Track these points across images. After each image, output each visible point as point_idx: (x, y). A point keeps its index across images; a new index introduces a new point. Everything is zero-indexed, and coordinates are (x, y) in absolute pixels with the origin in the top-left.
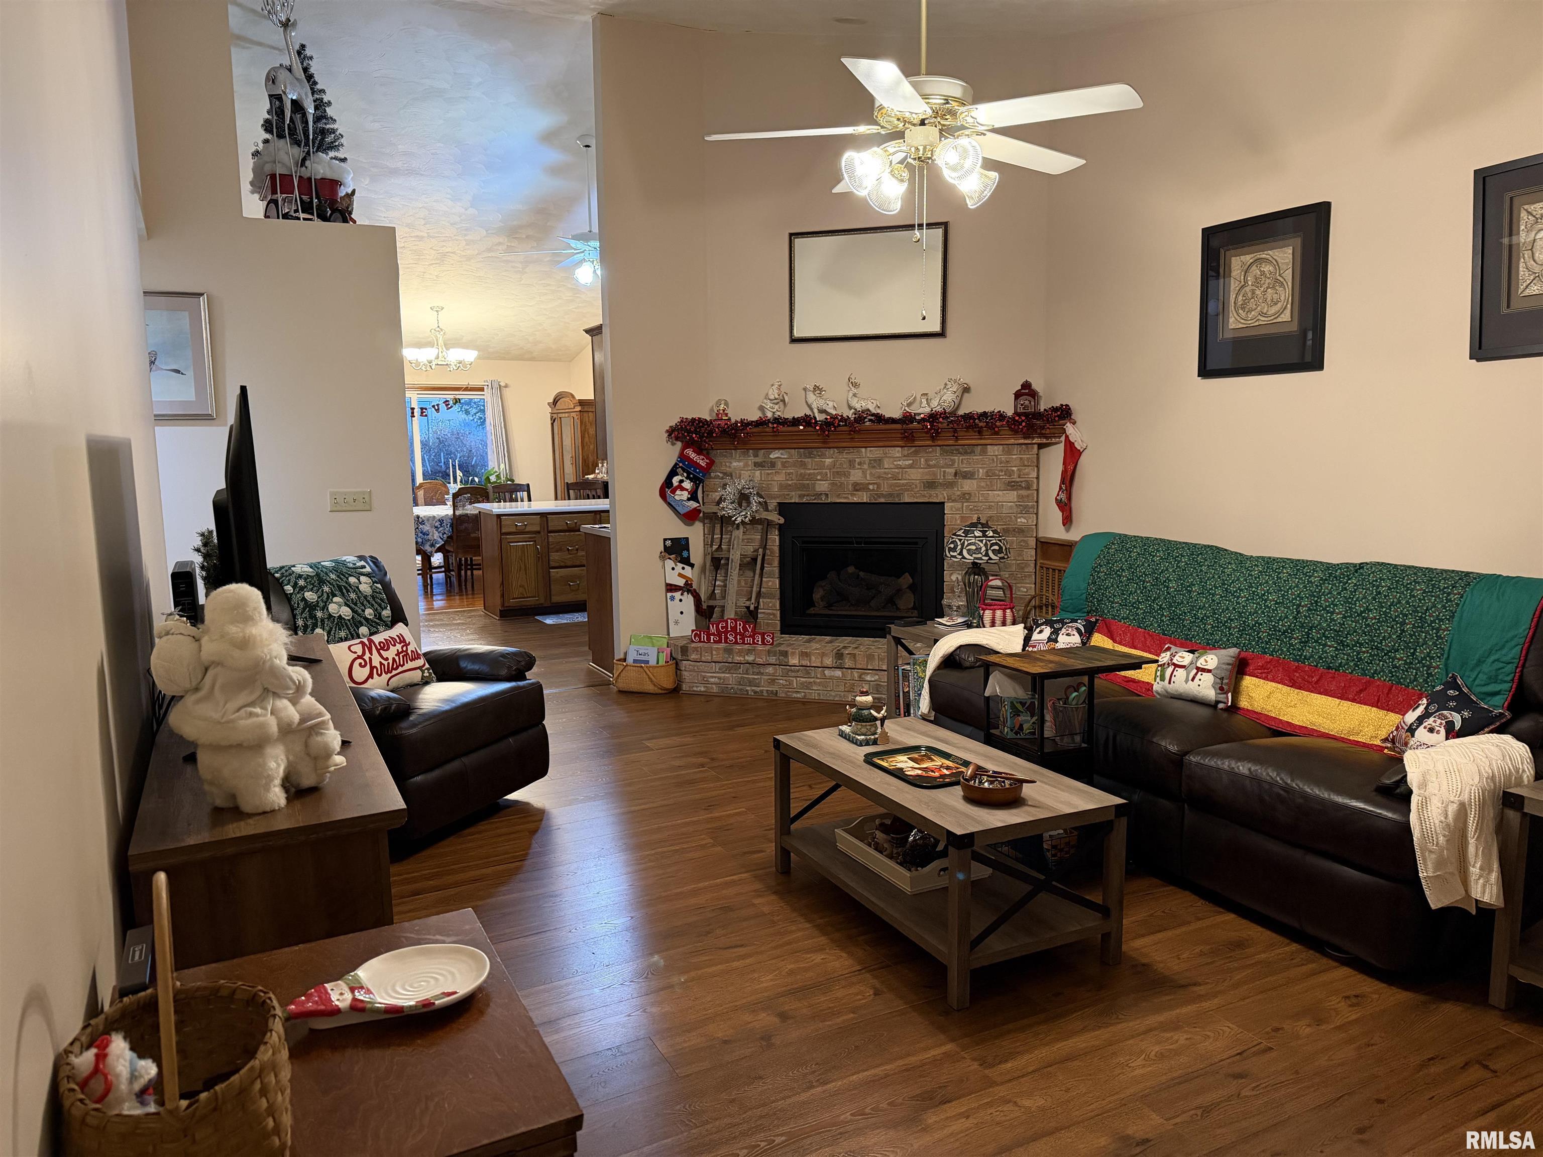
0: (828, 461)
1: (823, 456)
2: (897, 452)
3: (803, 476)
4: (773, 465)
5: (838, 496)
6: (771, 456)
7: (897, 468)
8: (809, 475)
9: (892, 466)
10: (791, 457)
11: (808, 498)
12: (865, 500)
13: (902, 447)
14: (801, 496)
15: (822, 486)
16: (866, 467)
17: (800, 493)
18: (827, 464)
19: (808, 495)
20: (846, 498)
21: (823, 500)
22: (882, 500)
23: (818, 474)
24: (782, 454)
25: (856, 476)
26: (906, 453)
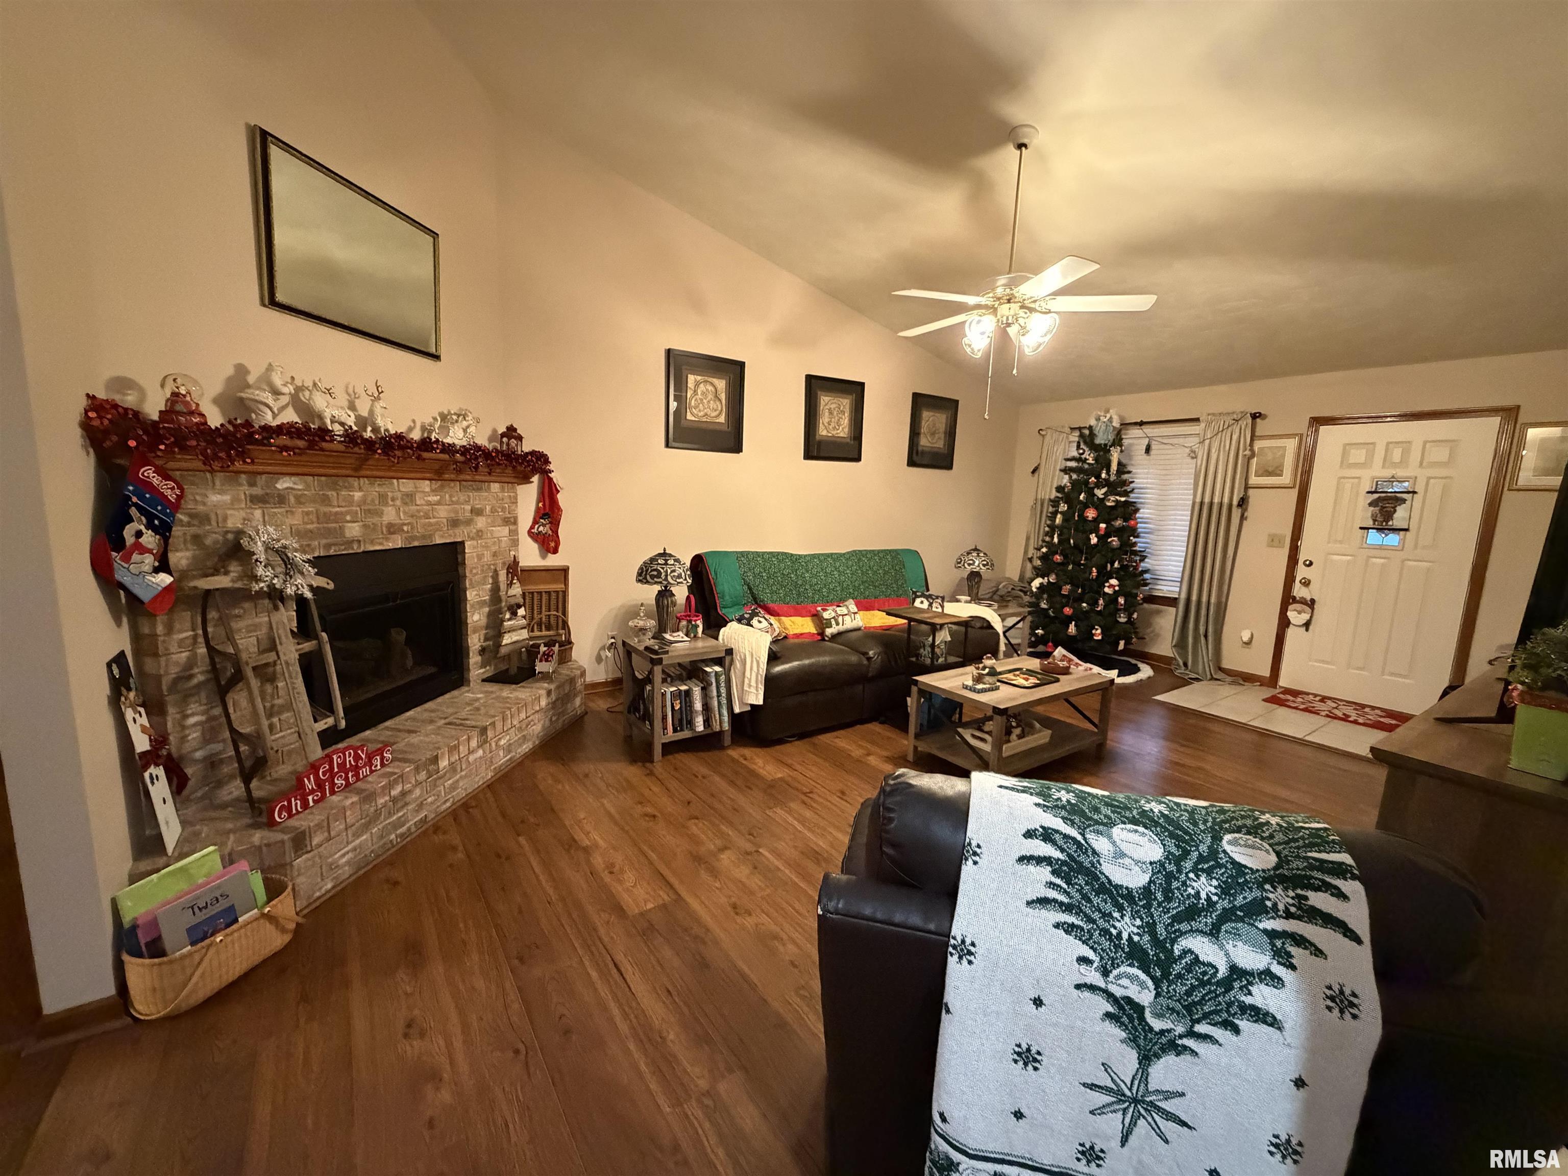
0: (358, 495)
1: (350, 488)
2: (426, 485)
3: (327, 517)
4: (281, 499)
5: (372, 542)
6: (279, 486)
7: (428, 505)
8: (336, 513)
9: (423, 502)
10: (308, 488)
11: (337, 548)
12: (399, 544)
13: (430, 480)
14: (328, 546)
15: (353, 530)
16: (398, 503)
17: (324, 541)
18: (356, 498)
19: (335, 545)
20: (381, 544)
21: (356, 549)
22: (416, 544)
23: (347, 513)
24: (295, 483)
25: (390, 515)
26: (434, 487)
